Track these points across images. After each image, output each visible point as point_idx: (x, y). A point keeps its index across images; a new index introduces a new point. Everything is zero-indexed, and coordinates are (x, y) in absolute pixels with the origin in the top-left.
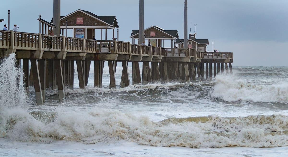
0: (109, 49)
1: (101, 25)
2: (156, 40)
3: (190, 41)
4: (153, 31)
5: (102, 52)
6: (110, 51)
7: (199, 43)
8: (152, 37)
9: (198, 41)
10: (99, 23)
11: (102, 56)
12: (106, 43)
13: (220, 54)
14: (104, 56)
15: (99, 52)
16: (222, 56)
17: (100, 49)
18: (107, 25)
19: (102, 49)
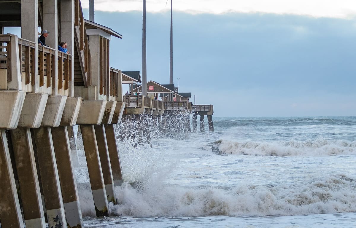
0: (137, 104)
1: (127, 80)
2: (155, 93)
3: (174, 95)
4: (152, 85)
5: (130, 106)
6: (138, 106)
7: (182, 97)
8: (151, 91)
9: (180, 94)
10: (125, 79)
11: (130, 111)
12: (134, 98)
13: (203, 107)
14: (131, 111)
15: (128, 107)
16: (204, 109)
17: (129, 104)
18: (133, 80)
19: (130, 103)
